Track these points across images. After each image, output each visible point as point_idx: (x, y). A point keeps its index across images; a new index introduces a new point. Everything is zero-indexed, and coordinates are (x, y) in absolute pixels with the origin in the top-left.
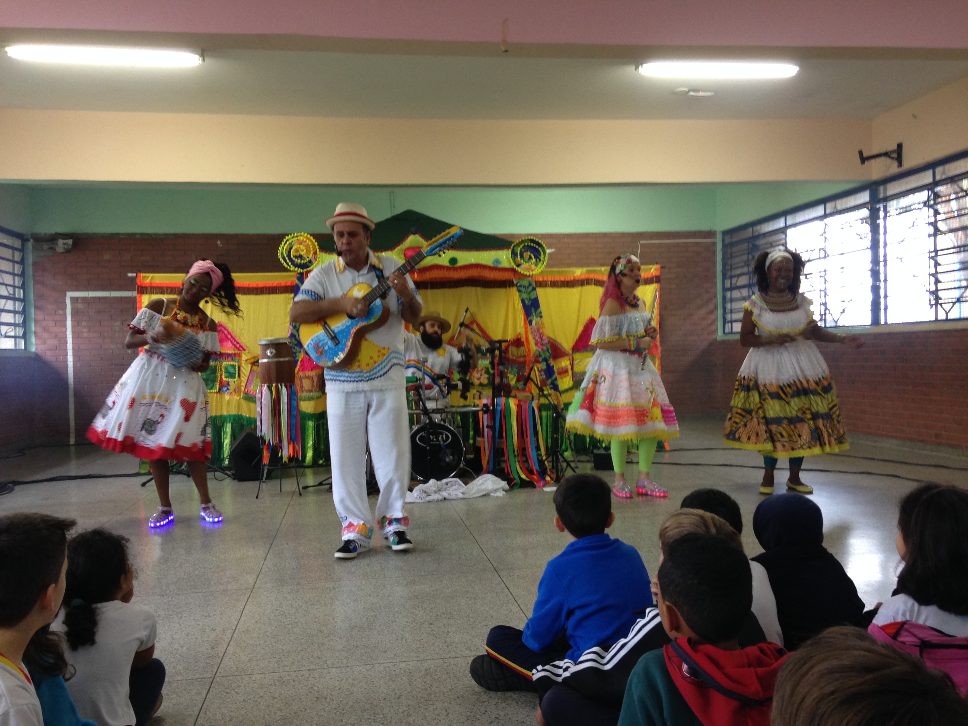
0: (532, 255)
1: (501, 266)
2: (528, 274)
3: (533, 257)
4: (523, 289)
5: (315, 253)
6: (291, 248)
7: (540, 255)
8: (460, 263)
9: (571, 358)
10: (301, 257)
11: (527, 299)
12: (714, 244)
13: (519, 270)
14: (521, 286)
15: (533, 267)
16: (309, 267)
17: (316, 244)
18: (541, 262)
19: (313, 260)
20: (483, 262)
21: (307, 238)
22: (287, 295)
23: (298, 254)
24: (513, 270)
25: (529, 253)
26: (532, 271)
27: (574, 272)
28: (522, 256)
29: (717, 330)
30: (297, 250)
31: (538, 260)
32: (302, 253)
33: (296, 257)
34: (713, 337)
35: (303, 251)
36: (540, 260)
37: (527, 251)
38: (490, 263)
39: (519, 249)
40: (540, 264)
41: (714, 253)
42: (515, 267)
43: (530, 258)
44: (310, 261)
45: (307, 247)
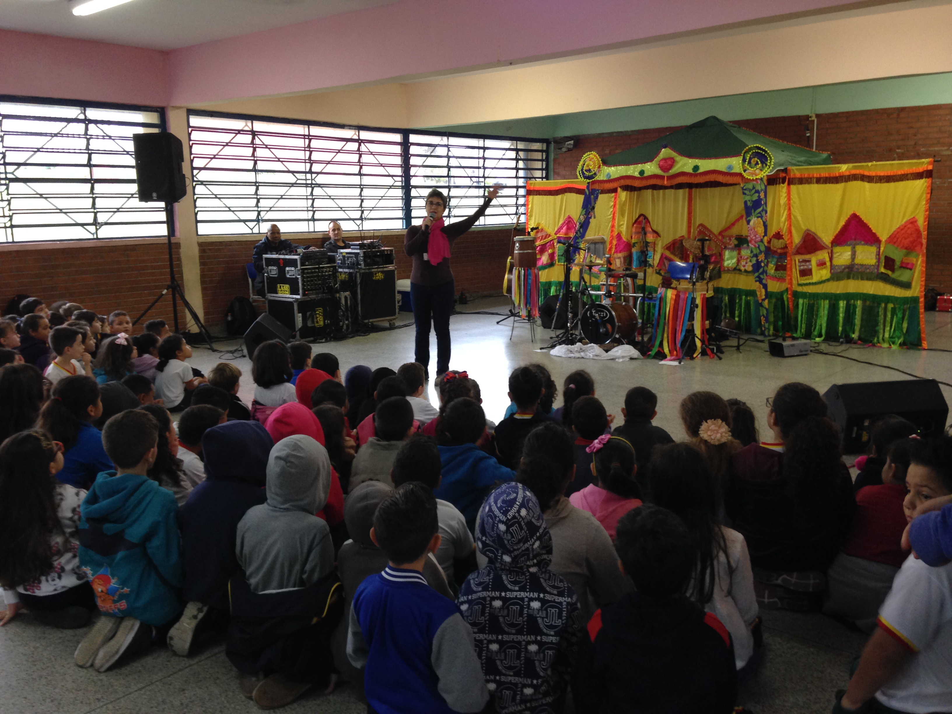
0: (758, 160)
1: (733, 171)
2: (751, 178)
3: (759, 162)
4: (747, 192)
5: (599, 167)
6: (584, 165)
7: (767, 160)
8: (701, 170)
9: (830, 251)
10: (589, 171)
11: (749, 201)
13: (745, 174)
14: (746, 190)
15: (758, 171)
16: (594, 178)
17: (600, 159)
18: (768, 167)
19: (597, 173)
20: (718, 169)
21: (595, 156)
22: (610, 194)
23: (587, 168)
24: (740, 175)
25: (756, 159)
26: (756, 175)
27: (839, 168)
28: (749, 163)
30: (588, 166)
31: (764, 165)
32: (591, 167)
33: (586, 171)
35: (591, 166)
36: (766, 165)
37: (755, 157)
38: (724, 170)
39: (749, 155)
40: (766, 169)
42: (743, 172)
43: (757, 163)
44: (595, 174)
45: (594, 163)
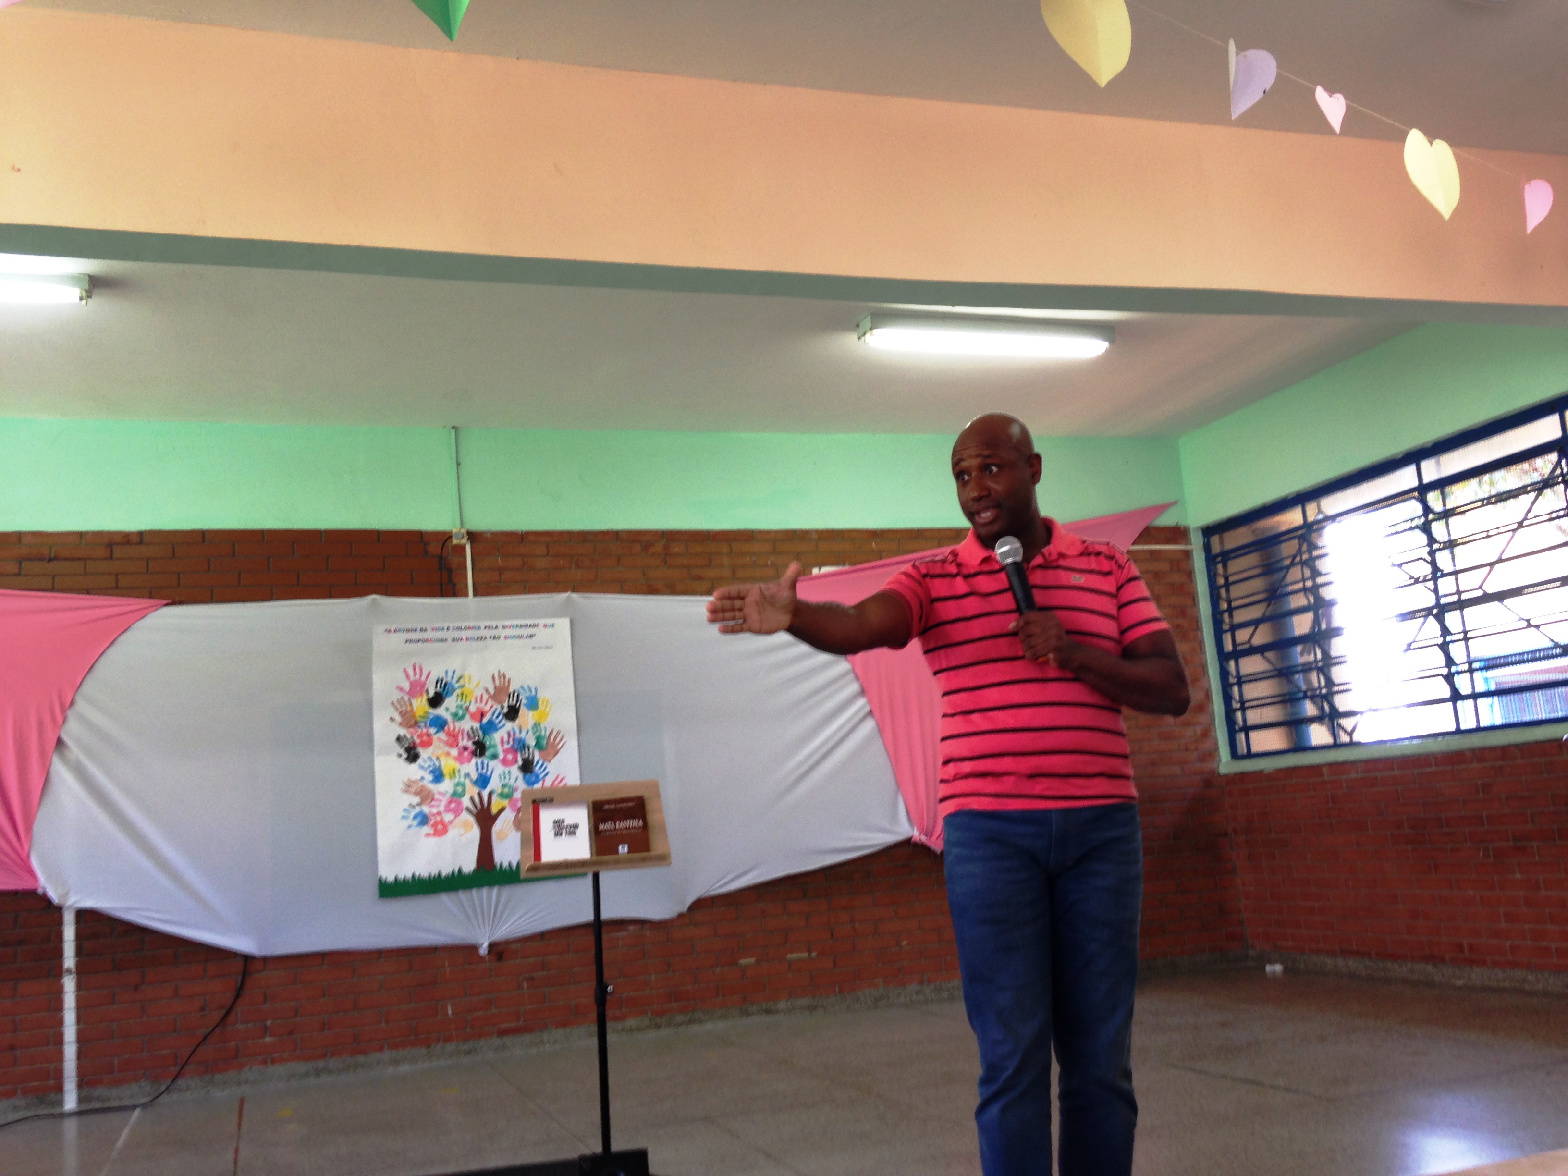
12: (1188, 554)
29: (1216, 749)
34: (1207, 766)
41: (1190, 574)
